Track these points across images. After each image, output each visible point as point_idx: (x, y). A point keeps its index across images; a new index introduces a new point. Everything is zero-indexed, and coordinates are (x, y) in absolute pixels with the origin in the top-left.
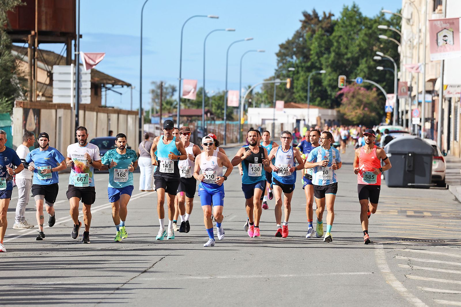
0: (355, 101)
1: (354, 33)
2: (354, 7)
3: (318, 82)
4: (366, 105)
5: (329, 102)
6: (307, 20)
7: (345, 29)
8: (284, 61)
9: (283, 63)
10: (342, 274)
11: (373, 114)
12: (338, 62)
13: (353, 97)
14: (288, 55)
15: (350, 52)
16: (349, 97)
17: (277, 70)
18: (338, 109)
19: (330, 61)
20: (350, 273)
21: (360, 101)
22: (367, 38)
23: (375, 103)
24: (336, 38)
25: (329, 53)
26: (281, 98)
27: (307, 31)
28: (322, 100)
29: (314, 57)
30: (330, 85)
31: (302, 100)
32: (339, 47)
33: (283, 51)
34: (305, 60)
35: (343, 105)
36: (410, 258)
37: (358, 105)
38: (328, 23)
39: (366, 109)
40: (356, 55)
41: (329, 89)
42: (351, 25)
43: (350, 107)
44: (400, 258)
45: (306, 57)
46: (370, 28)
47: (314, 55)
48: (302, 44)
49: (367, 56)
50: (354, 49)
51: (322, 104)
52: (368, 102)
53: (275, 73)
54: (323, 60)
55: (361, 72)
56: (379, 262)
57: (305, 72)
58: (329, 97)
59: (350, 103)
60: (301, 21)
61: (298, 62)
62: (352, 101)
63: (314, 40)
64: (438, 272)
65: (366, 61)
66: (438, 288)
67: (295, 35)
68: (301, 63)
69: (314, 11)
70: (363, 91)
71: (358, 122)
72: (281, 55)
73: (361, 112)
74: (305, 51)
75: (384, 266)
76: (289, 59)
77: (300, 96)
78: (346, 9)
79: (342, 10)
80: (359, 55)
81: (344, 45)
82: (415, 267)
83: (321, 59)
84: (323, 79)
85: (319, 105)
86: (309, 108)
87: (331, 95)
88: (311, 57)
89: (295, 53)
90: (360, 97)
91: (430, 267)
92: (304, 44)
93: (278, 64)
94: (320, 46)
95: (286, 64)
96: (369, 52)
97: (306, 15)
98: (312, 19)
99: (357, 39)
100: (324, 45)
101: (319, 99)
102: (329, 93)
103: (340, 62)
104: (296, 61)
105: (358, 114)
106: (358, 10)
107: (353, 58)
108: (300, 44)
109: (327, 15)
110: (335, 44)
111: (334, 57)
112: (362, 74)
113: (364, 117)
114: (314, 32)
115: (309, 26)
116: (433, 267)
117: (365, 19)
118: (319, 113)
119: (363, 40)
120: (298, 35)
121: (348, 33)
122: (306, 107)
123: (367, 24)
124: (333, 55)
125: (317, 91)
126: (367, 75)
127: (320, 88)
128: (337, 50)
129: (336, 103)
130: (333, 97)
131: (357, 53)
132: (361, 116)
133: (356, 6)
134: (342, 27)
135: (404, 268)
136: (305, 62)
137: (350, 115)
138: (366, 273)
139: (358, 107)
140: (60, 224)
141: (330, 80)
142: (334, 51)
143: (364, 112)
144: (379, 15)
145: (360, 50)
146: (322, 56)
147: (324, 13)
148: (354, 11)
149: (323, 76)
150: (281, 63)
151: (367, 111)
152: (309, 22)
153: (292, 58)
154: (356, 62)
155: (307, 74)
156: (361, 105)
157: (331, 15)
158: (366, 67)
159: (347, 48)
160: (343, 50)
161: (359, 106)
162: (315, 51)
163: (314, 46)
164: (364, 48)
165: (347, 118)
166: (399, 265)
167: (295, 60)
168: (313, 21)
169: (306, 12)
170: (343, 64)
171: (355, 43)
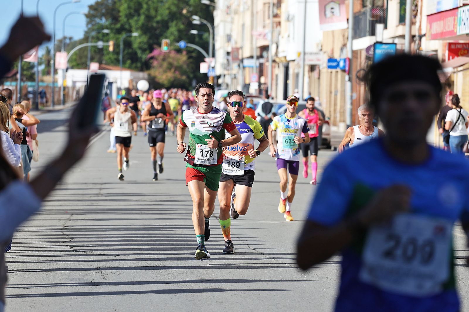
0: (165, 64)
3: (128, 44)
4: (178, 68)
5: (139, 65)
8: (93, 23)
9: (92, 25)
11: (184, 78)
12: (148, 25)
13: (164, 60)
14: (97, 17)
15: (160, 15)
16: (160, 61)
17: (86, 32)
18: (148, 72)
19: (140, 23)
21: (170, 64)
22: (176, 2)
23: (185, 67)
25: (139, 15)
26: (92, 60)
28: (133, 62)
29: (123, 19)
30: (140, 48)
31: (112, 62)
32: (148, 9)
34: (114, 21)
35: (154, 67)
37: (168, 68)
39: (177, 72)
40: (166, 18)
41: (139, 52)
43: (161, 70)
45: (115, 19)
47: (123, 17)
48: (110, 5)
49: (177, 19)
50: (164, 13)
51: (133, 67)
52: (178, 65)
53: (85, 35)
54: (132, 22)
55: (171, 35)
57: (115, 33)
58: (139, 60)
59: (161, 66)
61: (107, 23)
62: (163, 64)
63: (123, 2)
65: (176, 25)
68: (111, 24)
70: (173, 54)
71: (169, 85)
72: (90, 17)
73: (173, 75)
74: (114, 13)
76: (98, 20)
80: (169, 18)
81: (154, 8)
84: (133, 41)
85: (130, 68)
86: (121, 70)
87: (141, 58)
88: (120, 19)
89: (103, 15)
90: (171, 60)
92: (112, 5)
93: (87, 24)
94: (129, 8)
95: (95, 25)
96: (178, 15)
99: (166, 2)
100: (133, 7)
101: (129, 61)
102: (139, 55)
103: (150, 24)
104: (105, 23)
105: (169, 78)
107: (162, 21)
110: (145, 6)
111: (144, 19)
112: (172, 38)
113: (175, 80)
118: (131, 75)
119: (173, 4)
122: (118, 70)
124: (142, 17)
125: (128, 53)
126: (177, 39)
127: (130, 51)
128: (146, 12)
129: (146, 66)
130: (143, 60)
131: (167, 16)
132: (172, 79)
136: (115, 24)
137: (161, 78)
139: (169, 71)
141: (140, 43)
142: (144, 13)
145: (170, 13)
146: (132, 19)
149: (133, 39)
150: (90, 24)
151: (177, 75)
153: (101, 19)
154: (165, 25)
155: (118, 36)
156: (172, 68)
158: (176, 30)
159: (156, 10)
160: (153, 13)
161: (170, 69)
162: (124, 13)
163: (123, 8)
164: (174, 11)
165: (158, 81)
167: (103, 21)
170: (152, 27)
171: (165, 6)
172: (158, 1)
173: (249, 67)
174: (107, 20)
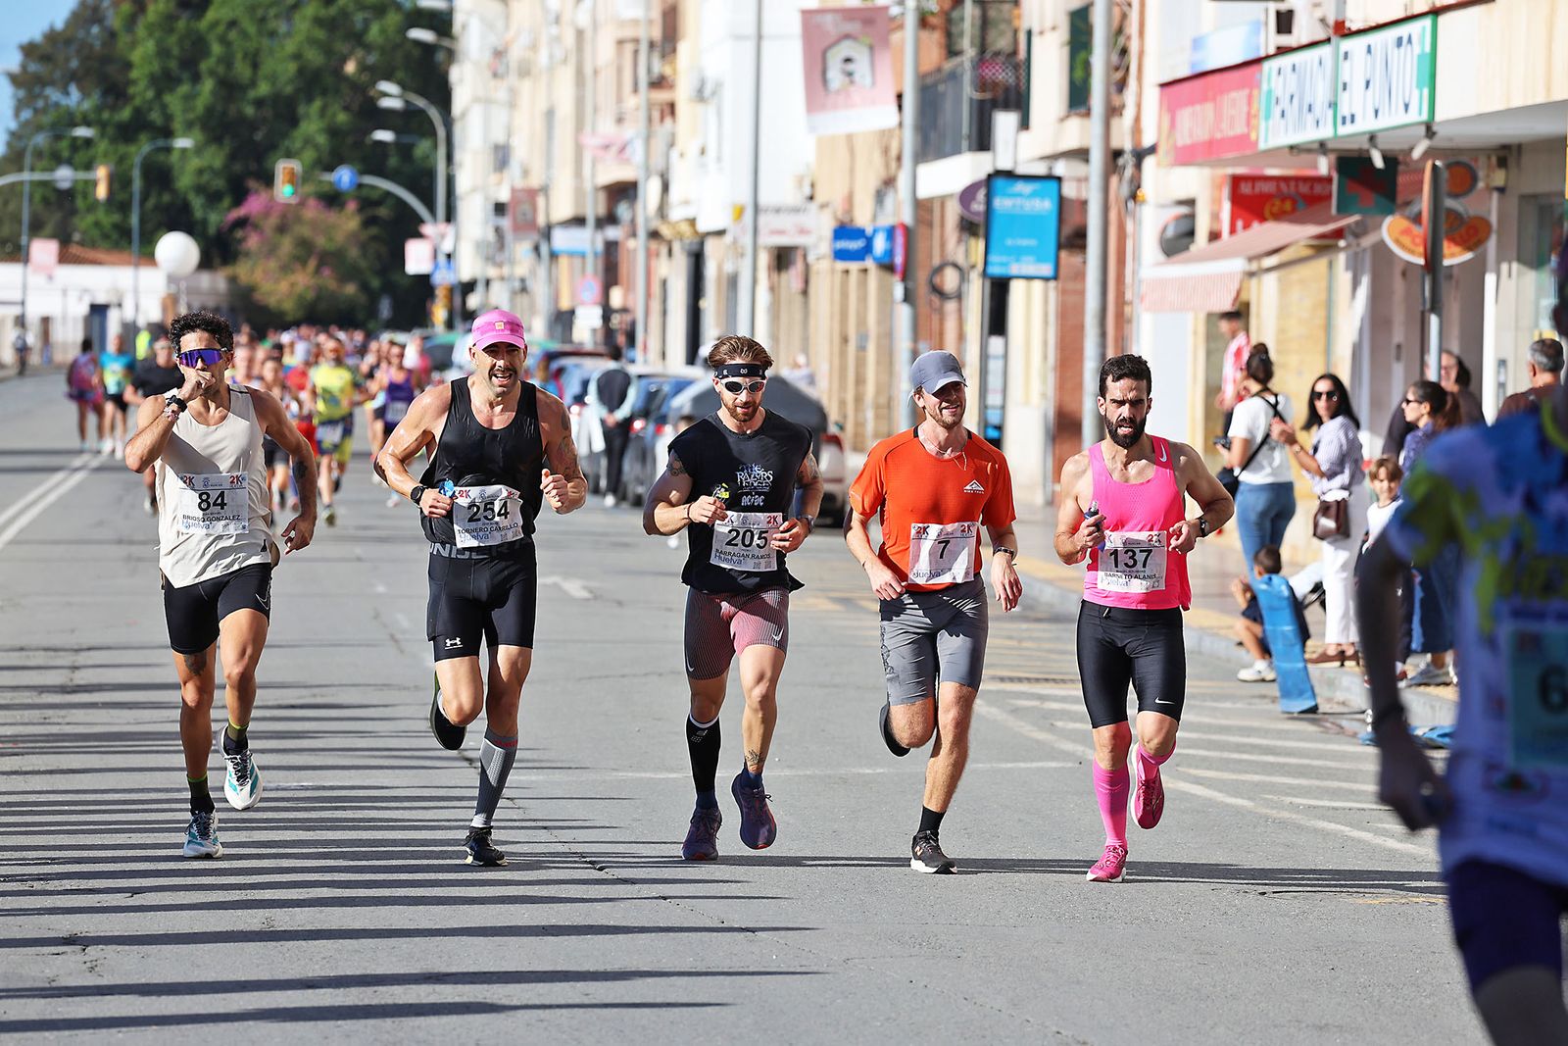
0: (287, 245)
1: (278, 15)
3: (159, 175)
4: (327, 259)
8: (40, 104)
9: (36, 111)
11: (351, 289)
12: (224, 113)
13: (282, 229)
14: (52, 83)
15: (266, 78)
16: (268, 233)
17: (12, 134)
18: (229, 271)
19: (199, 106)
21: (304, 244)
22: (320, 34)
23: (354, 253)
24: (221, 29)
25: (196, 78)
26: (37, 229)
27: (117, 3)
29: (141, 90)
30: (200, 189)
31: (106, 236)
32: (227, 61)
33: (33, 67)
34: (110, 100)
35: (247, 254)
37: (297, 258)
39: (327, 272)
40: (288, 89)
41: (197, 203)
43: (273, 264)
45: (115, 91)
47: (142, 84)
48: (97, 45)
49: (324, 92)
50: (279, 70)
52: (330, 247)
53: (9, 144)
54: (174, 101)
55: (305, 144)
57: (114, 141)
58: (198, 229)
59: (272, 251)
61: (87, 105)
62: (279, 245)
63: (141, 31)
65: (323, 112)
67: (75, 15)
68: (99, 109)
70: (313, 211)
71: (299, 314)
72: (27, 84)
73: (312, 282)
74: (111, 70)
76: (54, 95)
77: (97, 224)
80: (298, 91)
81: (246, 55)
83: (168, 98)
84: (176, 167)
86: (137, 266)
87: (204, 222)
88: (131, 91)
89: (73, 77)
90: (305, 231)
92: (104, 44)
93: (17, 111)
94: (163, 52)
95: (44, 111)
96: (329, 80)
99: (288, 34)
100: (176, 51)
102: (198, 214)
103: (232, 110)
104: (79, 103)
105: (300, 288)
107: (276, 99)
108: (91, 46)
110: (216, 49)
111: (214, 93)
112: (309, 155)
113: (319, 298)
114: (139, 4)
119: (311, 40)
120: (86, 14)
121: (260, 13)
122: (128, 263)
124: (208, 86)
125: (157, 208)
126: (326, 159)
127: (166, 198)
128: (221, 70)
129: (222, 249)
130: (212, 230)
131: (291, 81)
132: (310, 295)
136: (114, 108)
137: (274, 292)
139: (298, 266)
141: (200, 172)
142: (212, 73)
143: (318, 280)
145: (301, 72)
146: (172, 90)
149: (174, 158)
150: (29, 107)
151: (328, 279)
153: (67, 93)
154: (284, 111)
155: (122, 149)
156: (309, 256)
158: (322, 131)
159: (255, 66)
160: (242, 70)
161: (302, 260)
162: (146, 70)
163: (142, 54)
164: (314, 65)
165: (263, 302)
167: (73, 98)
170: (242, 119)
171: (283, 47)
172: (260, 32)
173: (571, 254)
174: (85, 94)
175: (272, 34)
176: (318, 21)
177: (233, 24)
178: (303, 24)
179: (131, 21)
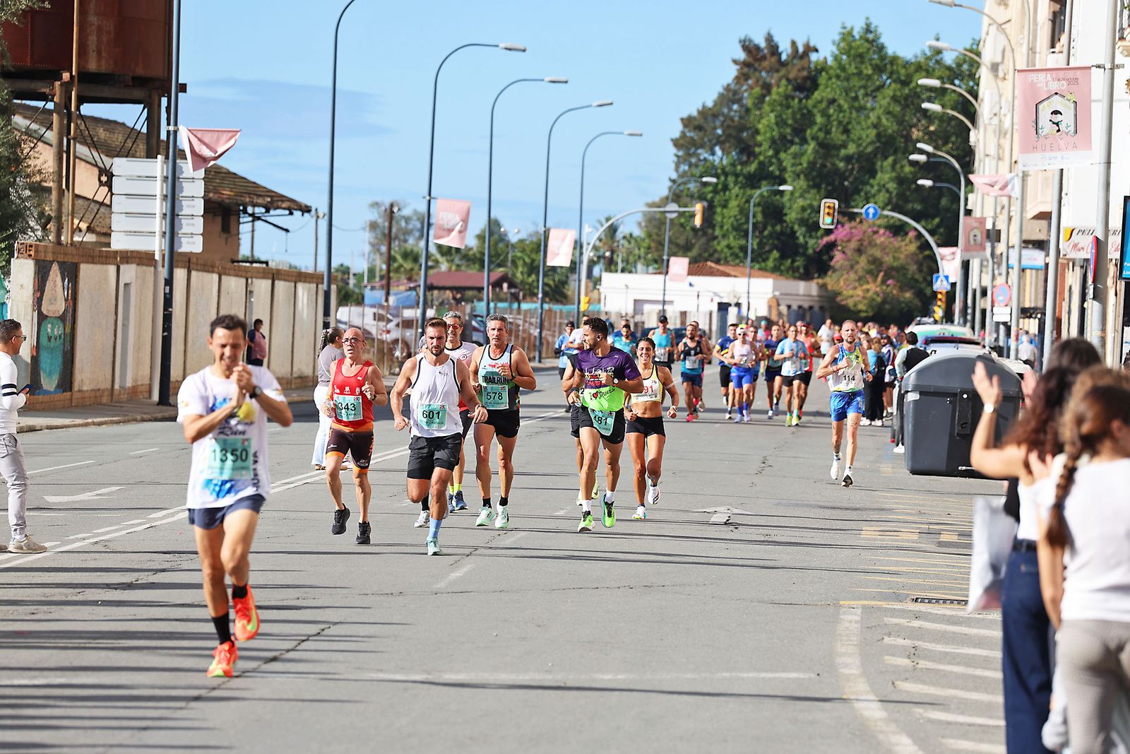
0: (863, 261)
1: (866, 95)
2: (868, 30)
3: (774, 212)
4: (890, 273)
5: (800, 262)
6: (750, 60)
7: (845, 84)
8: (694, 160)
9: (690, 165)
10: (745, 675)
11: (908, 295)
12: (823, 166)
13: (859, 251)
14: (702, 146)
15: (854, 141)
16: (849, 253)
17: (674, 181)
18: (820, 281)
19: (805, 161)
20: (763, 675)
21: (876, 262)
22: (898, 109)
23: (913, 268)
24: (824, 105)
25: (804, 141)
26: (682, 249)
27: (751, 88)
28: (783, 257)
29: (764, 151)
30: (803, 222)
31: (737, 256)
32: (826, 129)
33: (689, 134)
34: (744, 157)
35: (834, 269)
36: (917, 643)
37: (870, 272)
38: (803, 69)
39: (890, 282)
40: (869, 149)
41: (800, 231)
42: (860, 74)
43: (852, 276)
44: (893, 642)
45: (747, 150)
46: (905, 83)
47: (765, 146)
48: (737, 119)
49: (895, 152)
50: (865, 134)
51: (782, 268)
52: (896, 264)
53: (670, 188)
54: (787, 158)
55: (879, 191)
56: (841, 649)
57: (743, 187)
58: (801, 250)
59: (852, 267)
60: (735, 62)
61: (725, 162)
62: (857, 262)
63: (766, 108)
64: (974, 676)
65: (894, 165)
66: (962, 713)
67: (721, 96)
68: (733, 165)
69: (769, 39)
70: (882, 238)
71: (871, 314)
72: (685, 145)
73: (880, 290)
74: (745, 134)
75: (848, 660)
76: (704, 154)
78: (847, 36)
79: (837, 38)
80: (876, 150)
81: (840, 123)
82: (923, 664)
83: (783, 155)
84: (788, 205)
85: (776, 270)
86: (750, 276)
87: (805, 246)
88: (757, 150)
89: (720, 142)
90: (878, 253)
91: (958, 664)
92: (741, 118)
93: (677, 165)
94: (781, 122)
95: (696, 164)
96: (900, 142)
97: (748, 47)
98: (764, 58)
99: (873, 109)
100: (790, 121)
101: (775, 254)
102: (801, 240)
103: (829, 165)
104: (721, 159)
105: (870, 294)
106: (877, 37)
107: (860, 156)
108: (733, 120)
109: (801, 50)
110: (819, 119)
111: (816, 152)
112: (882, 197)
113: (884, 302)
114: (767, 88)
115: (757, 74)
116: (967, 665)
117: (894, 60)
118: (775, 288)
119: (889, 113)
120: (730, 96)
121: (853, 95)
122: (743, 275)
123: (898, 73)
124: (811, 147)
125: (771, 235)
126: (894, 200)
127: (778, 228)
128: (821, 135)
129: (817, 265)
130: (810, 251)
131: (872, 143)
132: (879, 300)
133: (872, 27)
134: (838, 77)
135: (896, 666)
136: (743, 164)
137: (852, 297)
138: (802, 676)
139: (869, 278)
140: (96, 543)
141: (803, 209)
142: (815, 138)
143: (884, 287)
144: (928, 53)
145: (879, 135)
146: (785, 150)
147: (794, 43)
148: (867, 40)
149: (786, 198)
150: (685, 163)
151: (892, 288)
152: (756, 65)
153: (713, 154)
154: (867, 165)
155: (749, 192)
156: (879, 271)
157: (810, 49)
158: (892, 179)
159: (846, 131)
160: (837, 136)
161: (872, 274)
162: (768, 135)
163: (766, 123)
164: (890, 131)
165: (843, 303)
166: (886, 657)
167: (719, 156)
168: (766, 64)
169: (751, 41)
170: (836, 170)
171: (868, 117)
172: (851, 107)
175: (861, 109)
176: (895, 99)
177: (833, 101)
178: (884, 100)
179: (761, 100)
